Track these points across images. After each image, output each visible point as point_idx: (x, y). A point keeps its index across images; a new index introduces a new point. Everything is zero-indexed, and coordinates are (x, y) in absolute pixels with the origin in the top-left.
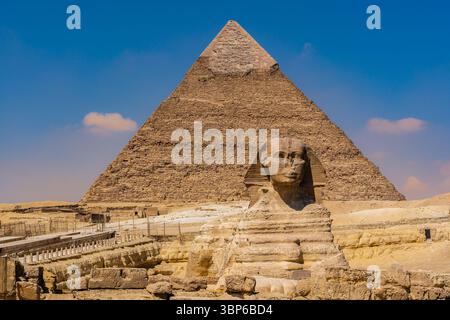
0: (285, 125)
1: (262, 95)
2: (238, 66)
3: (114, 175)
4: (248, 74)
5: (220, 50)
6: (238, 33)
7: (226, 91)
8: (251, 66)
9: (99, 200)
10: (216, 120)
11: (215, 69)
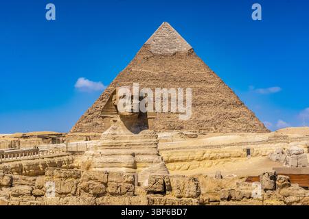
0: (197, 86)
1: (182, 68)
2: (168, 50)
3: (91, 116)
4: (174, 54)
5: (157, 40)
6: (169, 30)
7: (160, 65)
8: (176, 50)
9: (81, 131)
10: (154, 83)
11: (154, 52)
